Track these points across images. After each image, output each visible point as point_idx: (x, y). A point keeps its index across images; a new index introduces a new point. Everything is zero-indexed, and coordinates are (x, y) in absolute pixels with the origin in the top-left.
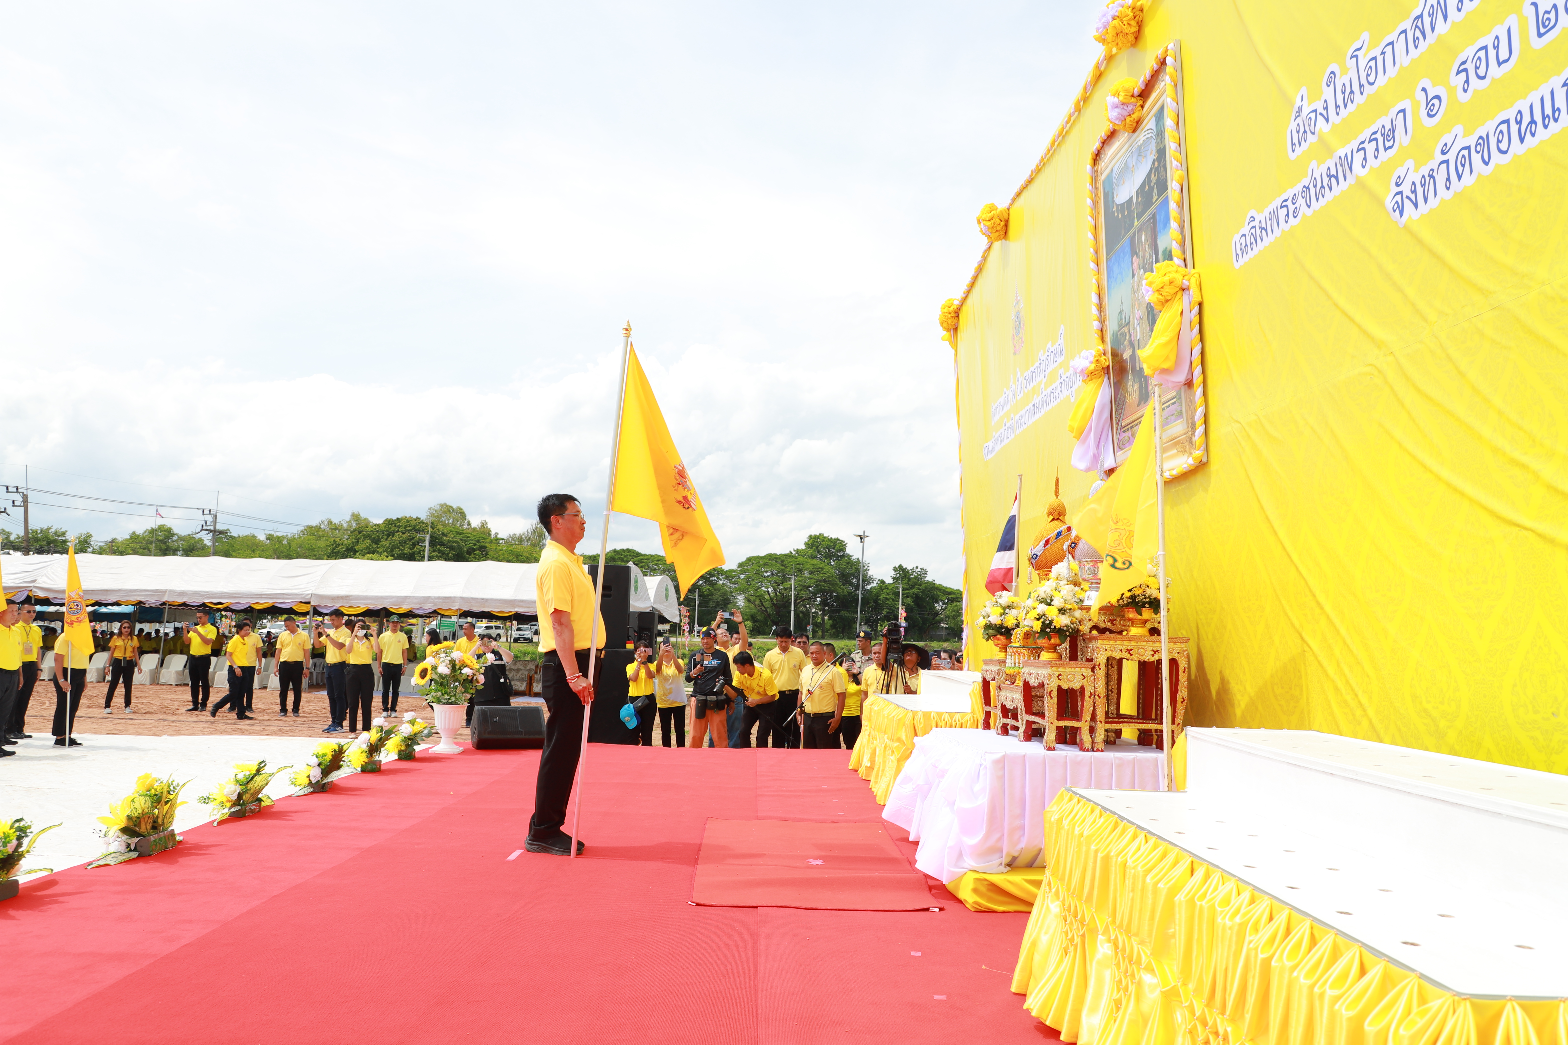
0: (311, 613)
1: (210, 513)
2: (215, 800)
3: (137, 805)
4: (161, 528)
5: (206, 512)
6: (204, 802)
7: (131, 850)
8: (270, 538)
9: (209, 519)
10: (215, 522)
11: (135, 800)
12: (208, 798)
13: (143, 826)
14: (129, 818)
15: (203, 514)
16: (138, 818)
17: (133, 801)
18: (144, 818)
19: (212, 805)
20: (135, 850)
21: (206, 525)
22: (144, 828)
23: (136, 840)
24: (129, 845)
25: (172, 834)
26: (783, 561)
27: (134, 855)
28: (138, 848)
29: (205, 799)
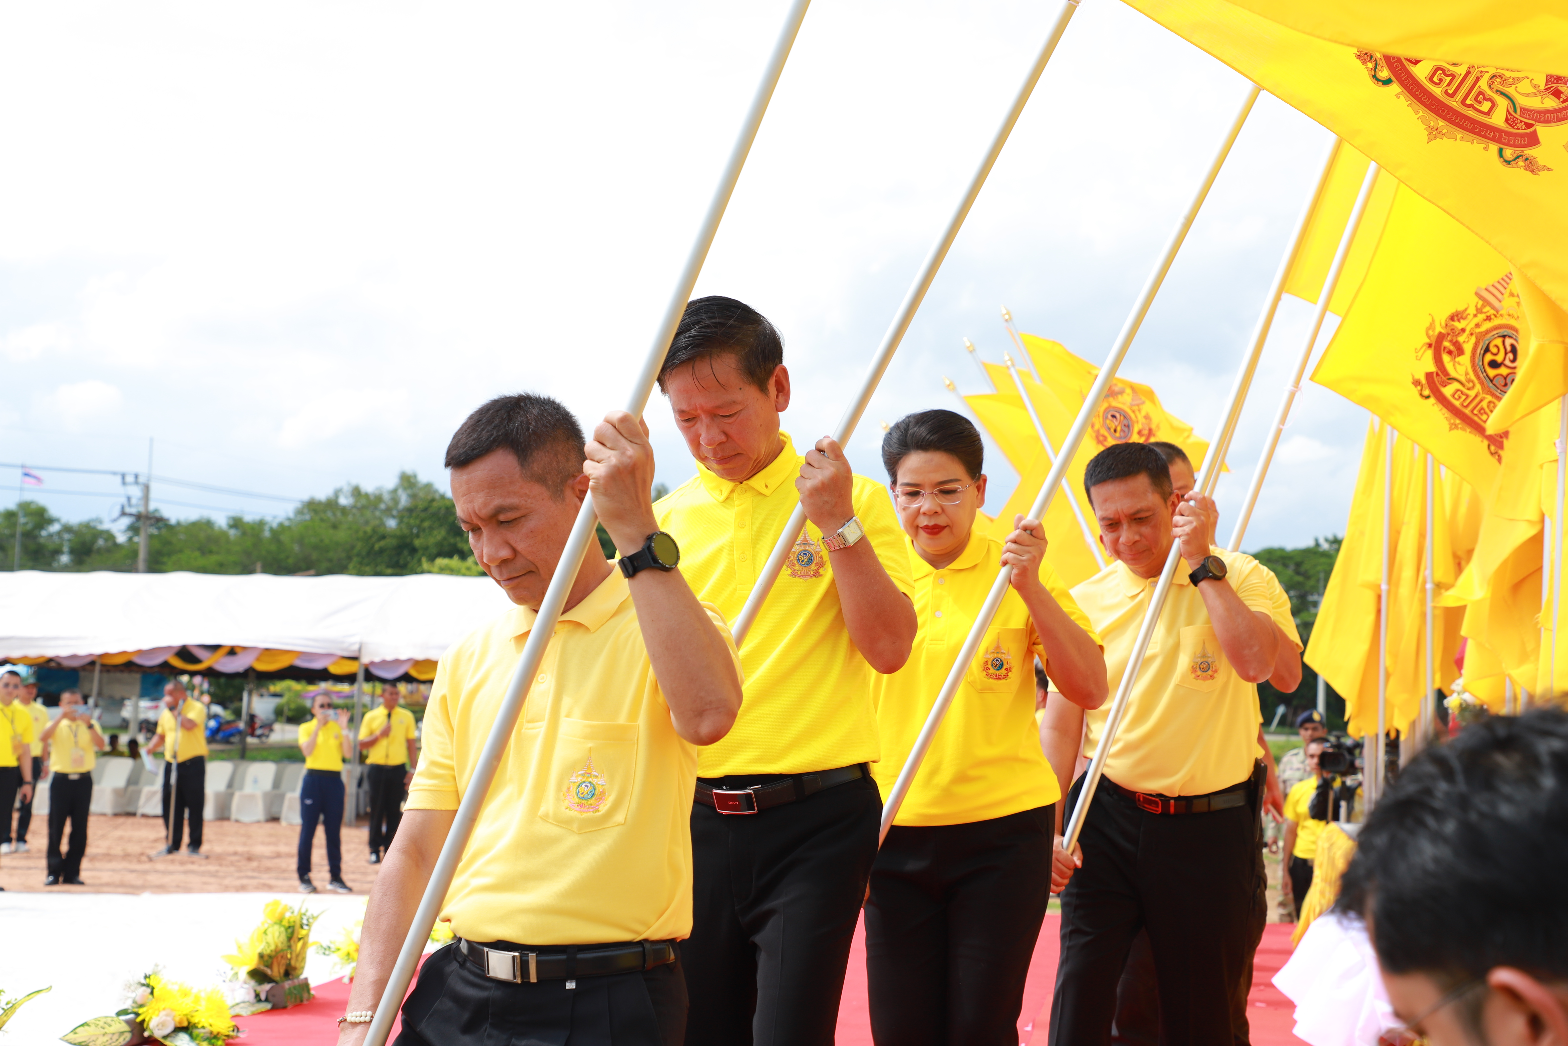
0: (361, 676)
1: (136, 482)
2: (338, 950)
3: (270, 938)
4: (25, 507)
5: (130, 479)
6: (324, 954)
7: (260, 1001)
8: (236, 523)
9: (136, 492)
10: (146, 497)
11: (268, 932)
12: (329, 948)
13: (275, 968)
14: (261, 956)
15: (124, 483)
16: (270, 956)
17: (265, 933)
18: (277, 958)
19: (334, 958)
20: (267, 1000)
21: (130, 505)
22: (276, 972)
23: (267, 987)
24: (257, 996)
25: (305, 985)
26: (1298, 565)
27: (268, 1006)
28: (270, 998)
29: (325, 949)
